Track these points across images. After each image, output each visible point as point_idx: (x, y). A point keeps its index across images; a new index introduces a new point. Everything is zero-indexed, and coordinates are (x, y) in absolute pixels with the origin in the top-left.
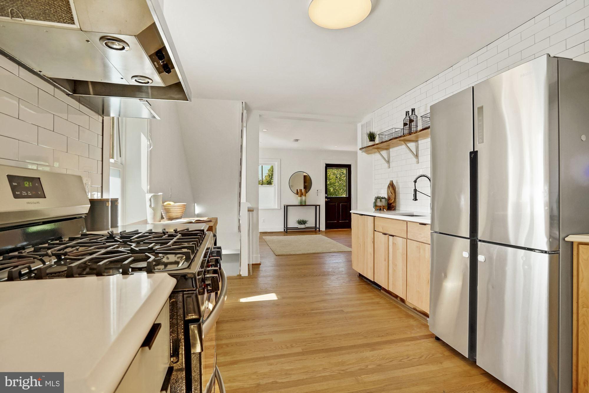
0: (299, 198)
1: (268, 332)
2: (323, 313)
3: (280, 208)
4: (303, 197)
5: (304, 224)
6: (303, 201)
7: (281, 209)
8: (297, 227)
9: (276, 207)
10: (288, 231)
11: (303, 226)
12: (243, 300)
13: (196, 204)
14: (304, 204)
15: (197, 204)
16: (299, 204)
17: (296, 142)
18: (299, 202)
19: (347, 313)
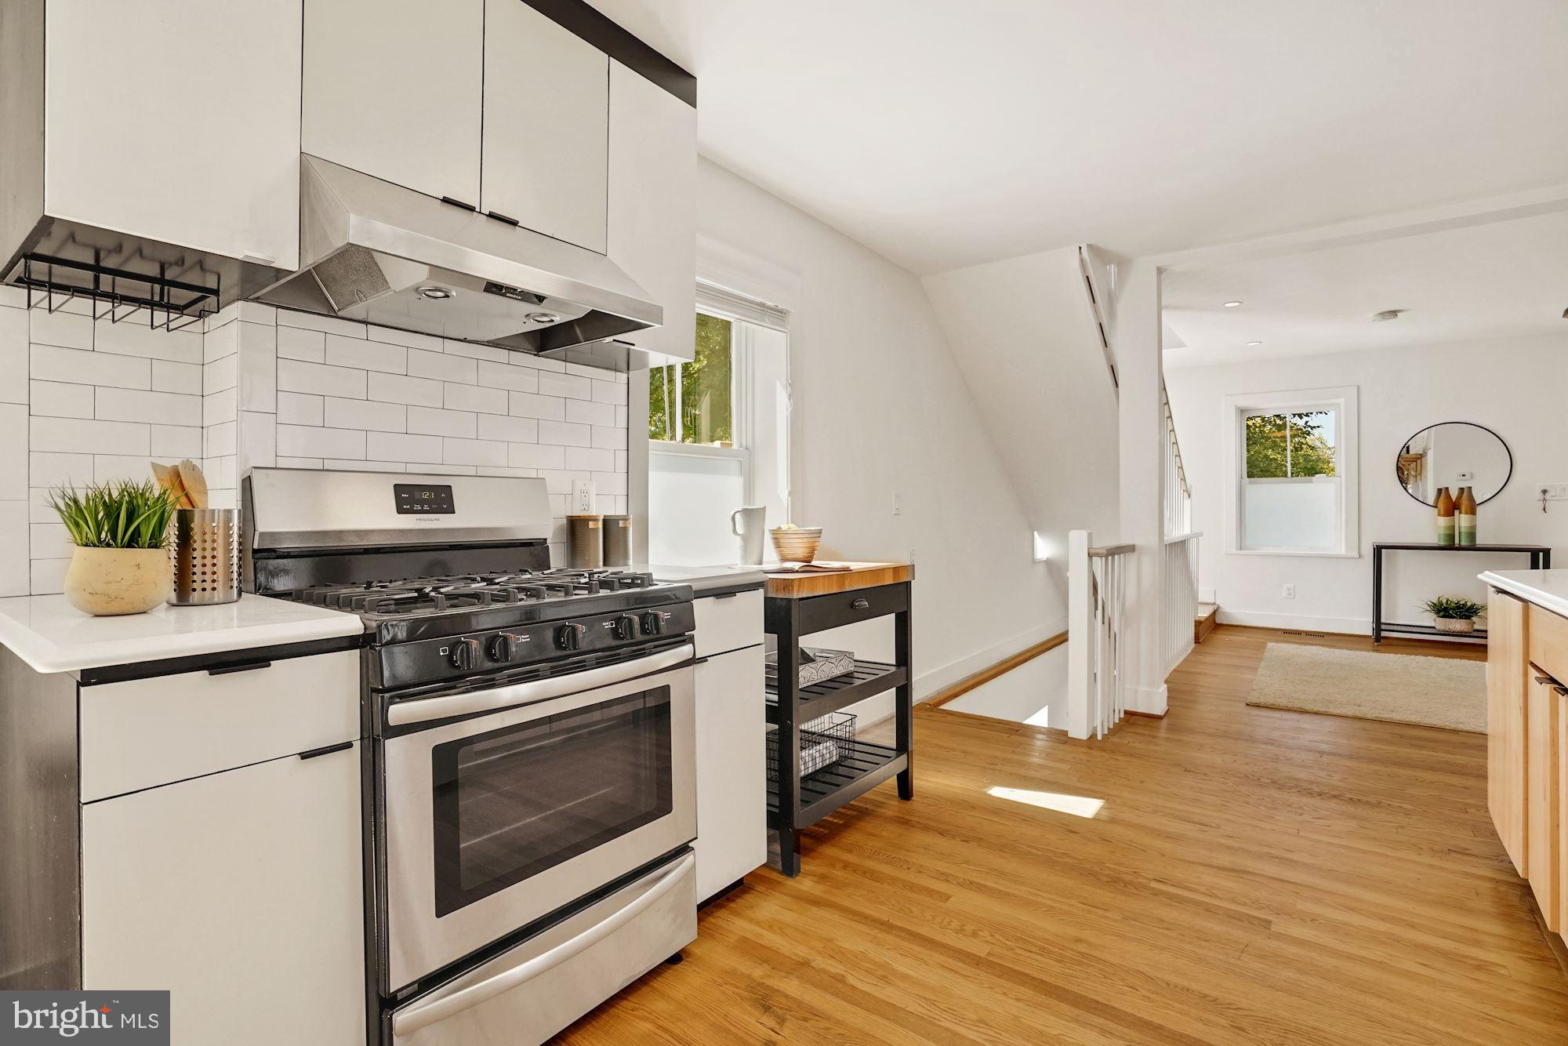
0: (1443, 521)
1: (964, 879)
2: (1182, 900)
3: (1356, 554)
4: (1463, 516)
5: (1468, 617)
6: (1463, 530)
7: (1360, 556)
8: (1432, 624)
9: (1342, 551)
10: (1382, 637)
11: (1458, 625)
12: (998, 792)
13: (1036, 533)
14: (1464, 543)
15: (1039, 535)
16: (1442, 543)
17: (1393, 321)
18: (1439, 535)
19: (1279, 936)
